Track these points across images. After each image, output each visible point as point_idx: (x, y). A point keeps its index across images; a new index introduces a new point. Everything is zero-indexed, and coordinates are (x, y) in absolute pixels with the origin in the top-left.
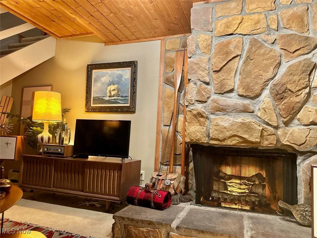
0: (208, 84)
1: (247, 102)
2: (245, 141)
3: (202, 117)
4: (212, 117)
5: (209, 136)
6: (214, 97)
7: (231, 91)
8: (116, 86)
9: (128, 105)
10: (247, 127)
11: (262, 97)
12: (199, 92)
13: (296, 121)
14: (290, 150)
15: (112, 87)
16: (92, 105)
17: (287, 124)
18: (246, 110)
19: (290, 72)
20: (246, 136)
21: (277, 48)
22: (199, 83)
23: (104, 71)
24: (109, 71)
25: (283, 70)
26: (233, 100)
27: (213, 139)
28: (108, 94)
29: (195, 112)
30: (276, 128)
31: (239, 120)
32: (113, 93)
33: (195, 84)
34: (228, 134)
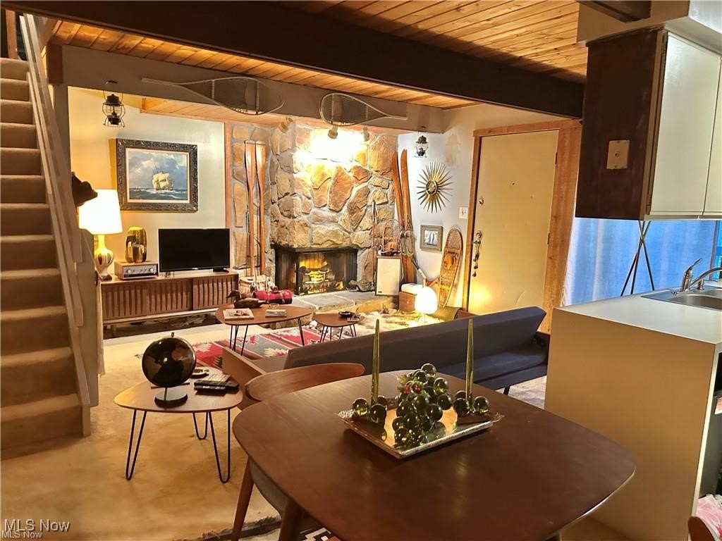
0: (309, 199)
1: (334, 214)
2: (334, 243)
3: (307, 226)
4: (313, 226)
5: (311, 242)
6: (314, 210)
7: (324, 206)
8: (167, 175)
9: (188, 202)
10: (335, 233)
11: (343, 211)
12: (304, 205)
13: (359, 228)
14: (355, 247)
15: (161, 176)
16: (129, 201)
17: (354, 230)
18: (334, 221)
19: (358, 195)
20: (334, 240)
21: (351, 175)
22: (304, 197)
23: (146, 152)
24: (154, 153)
25: (354, 192)
26: (326, 213)
27: (315, 244)
28: (155, 186)
29: (302, 222)
30: (349, 233)
31: (331, 229)
32: (162, 185)
33: (301, 198)
34: (324, 239)
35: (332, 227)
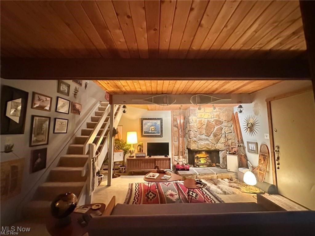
0: (196, 132)
1: (207, 137)
2: (208, 148)
3: (196, 142)
4: (198, 141)
6: (199, 136)
7: (203, 134)
8: (154, 127)
9: (160, 134)
10: (208, 144)
11: (211, 136)
12: (194, 134)
13: (219, 142)
14: (218, 150)
15: (153, 127)
16: (144, 134)
17: (217, 143)
18: (207, 140)
19: (217, 130)
20: (208, 147)
21: (214, 123)
22: (194, 131)
23: (149, 121)
24: (151, 121)
25: (215, 129)
26: (203, 137)
27: (199, 148)
28: (151, 130)
29: (194, 140)
30: (215, 144)
31: (206, 143)
32: (153, 130)
33: (193, 132)
34: (203, 147)
35: (207, 142)
